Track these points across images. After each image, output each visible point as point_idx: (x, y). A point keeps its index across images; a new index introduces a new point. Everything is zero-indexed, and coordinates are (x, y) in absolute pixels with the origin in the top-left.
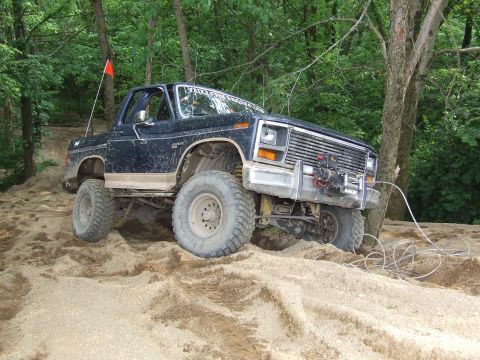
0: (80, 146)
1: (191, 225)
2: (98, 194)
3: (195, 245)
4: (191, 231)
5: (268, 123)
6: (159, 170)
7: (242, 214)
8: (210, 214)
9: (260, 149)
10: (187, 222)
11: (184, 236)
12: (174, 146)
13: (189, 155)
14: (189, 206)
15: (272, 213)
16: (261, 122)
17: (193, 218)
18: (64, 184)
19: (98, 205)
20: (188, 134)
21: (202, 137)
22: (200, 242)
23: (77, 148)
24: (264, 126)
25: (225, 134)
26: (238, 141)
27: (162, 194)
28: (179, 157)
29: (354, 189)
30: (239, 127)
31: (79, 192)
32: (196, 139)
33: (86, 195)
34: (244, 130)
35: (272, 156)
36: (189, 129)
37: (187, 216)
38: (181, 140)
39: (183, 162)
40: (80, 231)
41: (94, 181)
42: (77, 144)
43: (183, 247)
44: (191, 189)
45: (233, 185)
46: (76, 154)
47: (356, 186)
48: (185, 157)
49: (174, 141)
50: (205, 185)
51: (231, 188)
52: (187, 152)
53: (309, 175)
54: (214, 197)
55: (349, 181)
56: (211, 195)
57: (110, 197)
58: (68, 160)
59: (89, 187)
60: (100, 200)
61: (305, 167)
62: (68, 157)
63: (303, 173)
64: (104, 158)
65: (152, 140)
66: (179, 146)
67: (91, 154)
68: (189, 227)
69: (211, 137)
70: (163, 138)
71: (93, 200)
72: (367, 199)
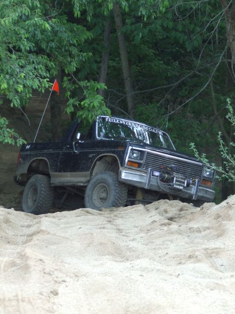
0: (30, 149)
1: (93, 200)
2: (43, 185)
4: (93, 204)
5: (134, 148)
6: (83, 170)
7: (118, 195)
8: (104, 195)
9: (128, 161)
10: (92, 199)
11: (90, 206)
12: (91, 156)
14: (93, 190)
16: (130, 148)
17: (95, 197)
18: (15, 177)
19: (42, 193)
20: (98, 150)
21: (104, 152)
23: (27, 150)
24: (132, 149)
25: (113, 153)
26: (118, 156)
27: (82, 184)
28: (92, 162)
29: (182, 186)
32: (101, 153)
33: (34, 185)
34: (121, 151)
35: (137, 165)
36: (98, 147)
37: (92, 195)
38: (94, 153)
39: (94, 165)
41: (40, 176)
42: (28, 147)
44: (95, 181)
45: (115, 179)
46: (27, 155)
47: (183, 184)
48: (95, 162)
49: (91, 153)
50: (102, 179)
51: (114, 181)
52: (97, 160)
53: (157, 176)
54: (106, 186)
55: (176, 181)
56: (105, 185)
57: (51, 187)
58: (20, 159)
59: (36, 180)
60: (43, 189)
61: (154, 172)
62: (20, 156)
63: (153, 175)
64: (48, 160)
65: (81, 152)
66: (93, 156)
67: (39, 156)
68: (92, 201)
69: (108, 153)
70: (86, 150)
71: (39, 190)
72: (200, 194)
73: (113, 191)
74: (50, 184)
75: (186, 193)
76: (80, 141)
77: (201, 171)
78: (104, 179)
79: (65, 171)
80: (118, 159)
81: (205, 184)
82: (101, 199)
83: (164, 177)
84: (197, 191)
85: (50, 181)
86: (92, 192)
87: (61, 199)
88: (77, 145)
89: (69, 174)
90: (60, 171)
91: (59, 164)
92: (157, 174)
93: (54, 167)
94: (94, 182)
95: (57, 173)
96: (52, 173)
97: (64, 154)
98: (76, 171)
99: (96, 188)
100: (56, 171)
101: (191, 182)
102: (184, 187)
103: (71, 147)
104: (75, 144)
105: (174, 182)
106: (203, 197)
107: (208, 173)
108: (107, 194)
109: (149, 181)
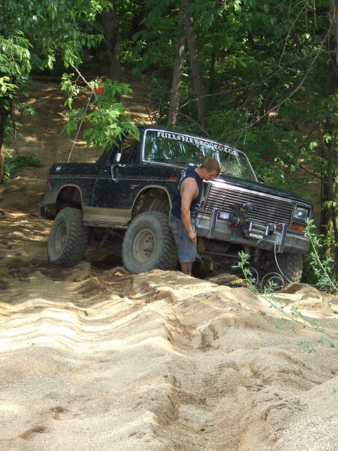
0: (61, 172)
1: (134, 253)
2: (73, 223)
3: (134, 268)
4: (134, 257)
6: (122, 206)
8: (147, 245)
10: (132, 251)
11: (129, 261)
12: (133, 187)
13: (142, 196)
14: (134, 237)
15: (207, 250)
17: (136, 248)
18: (42, 209)
19: (72, 233)
20: (143, 179)
21: (150, 183)
22: (138, 266)
23: (58, 173)
25: (162, 184)
26: (168, 190)
27: (121, 227)
28: (134, 196)
29: (260, 234)
30: (171, 180)
31: (56, 219)
32: (146, 184)
33: (62, 222)
34: (174, 182)
36: (143, 174)
37: (132, 245)
38: (137, 182)
39: (137, 201)
40: (53, 258)
41: (71, 210)
42: (58, 169)
43: (127, 270)
46: (56, 180)
47: (263, 232)
48: (139, 197)
49: (134, 183)
51: (162, 226)
52: (141, 193)
53: (226, 220)
54: (151, 232)
55: (253, 227)
56: (150, 230)
57: (83, 226)
58: (49, 184)
59: (65, 215)
60: (74, 229)
61: (222, 213)
62: (50, 181)
63: (219, 218)
64: (81, 188)
65: (121, 181)
66: (136, 188)
67: (70, 183)
68: (132, 254)
69: (155, 184)
70: (127, 179)
71: (68, 228)
72: (289, 245)
73: (161, 242)
74: (83, 222)
75: (269, 243)
76: (120, 165)
77: (290, 212)
78: (148, 223)
79: (100, 206)
80: (168, 193)
81: (296, 229)
82: (145, 251)
83: (236, 221)
84: (283, 241)
85: (82, 218)
86: (133, 241)
87: (101, 240)
88: (117, 170)
89: (105, 210)
90: (94, 206)
91: (93, 195)
92: (225, 216)
93: (88, 200)
94: (135, 227)
95: (91, 208)
96: (84, 207)
97: (101, 182)
98: (113, 207)
99: (138, 235)
100: (90, 205)
101: (275, 227)
102: (265, 236)
103: (109, 173)
104: (114, 169)
105: (250, 230)
106: (292, 248)
107: (300, 214)
108: (153, 244)
109: (214, 226)
